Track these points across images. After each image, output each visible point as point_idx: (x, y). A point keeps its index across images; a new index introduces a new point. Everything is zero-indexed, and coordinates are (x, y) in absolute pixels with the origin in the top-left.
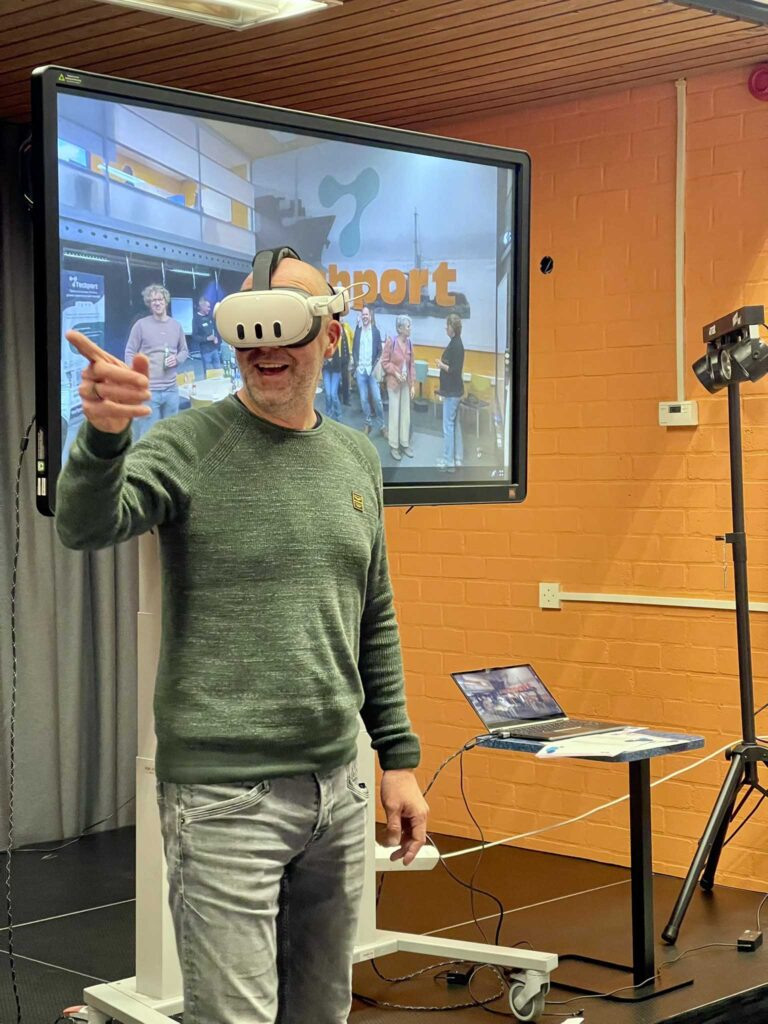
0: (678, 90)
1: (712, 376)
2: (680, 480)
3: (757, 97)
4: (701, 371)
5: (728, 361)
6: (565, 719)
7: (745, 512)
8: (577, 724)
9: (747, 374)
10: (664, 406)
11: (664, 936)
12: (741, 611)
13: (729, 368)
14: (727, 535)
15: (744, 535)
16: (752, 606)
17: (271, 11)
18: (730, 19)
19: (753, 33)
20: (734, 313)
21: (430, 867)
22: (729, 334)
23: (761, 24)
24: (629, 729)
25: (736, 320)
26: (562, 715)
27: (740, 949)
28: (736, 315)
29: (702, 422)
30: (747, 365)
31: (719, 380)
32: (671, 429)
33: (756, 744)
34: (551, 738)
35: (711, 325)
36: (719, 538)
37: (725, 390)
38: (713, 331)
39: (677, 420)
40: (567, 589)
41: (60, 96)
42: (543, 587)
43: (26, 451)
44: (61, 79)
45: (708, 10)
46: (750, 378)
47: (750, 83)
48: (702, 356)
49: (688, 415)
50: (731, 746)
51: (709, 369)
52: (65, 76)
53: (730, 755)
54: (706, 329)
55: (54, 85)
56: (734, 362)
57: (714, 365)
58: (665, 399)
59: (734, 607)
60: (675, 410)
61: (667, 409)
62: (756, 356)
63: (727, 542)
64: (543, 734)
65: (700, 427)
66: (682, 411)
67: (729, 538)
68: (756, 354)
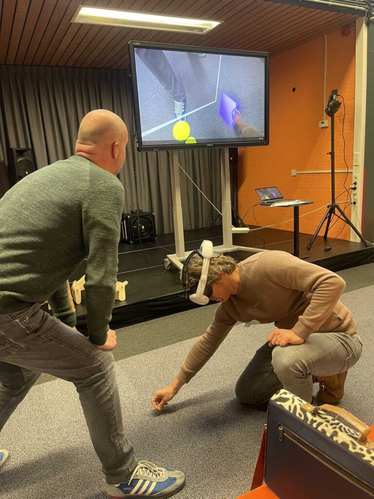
0: (325, 37)
6: (282, 199)
11: (308, 248)
12: (333, 173)
15: (334, 152)
16: (335, 171)
21: (248, 232)
27: (325, 251)
29: (330, 125)
32: (322, 128)
33: (335, 204)
34: (276, 203)
36: (328, 154)
39: (323, 125)
40: (298, 171)
42: (293, 171)
44: (134, 44)
47: (342, 33)
50: (329, 204)
53: (328, 207)
58: (320, 120)
59: (331, 172)
60: (323, 123)
61: (321, 123)
64: (274, 202)
65: (327, 127)
66: (325, 123)
67: (330, 153)
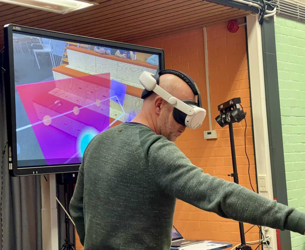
0: (204, 30)
1: (223, 121)
2: (212, 157)
3: (230, 32)
4: (218, 120)
5: (229, 116)
6: (183, 239)
7: (237, 166)
8: (188, 241)
9: (236, 120)
10: (205, 132)
13: (229, 118)
14: (232, 174)
15: (237, 174)
17: (74, 7)
18: (223, 6)
19: (230, 10)
20: (230, 100)
22: (228, 107)
23: (233, 7)
24: (206, 242)
25: (231, 103)
26: (182, 238)
28: (231, 101)
29: (218, 137)
30: (236, 117)
31: (226, 123)
32: (208, 140)
33: (246, 245)
34: (181, 246)
35: (221, 105)
36: (229, 175)
37: (228, 126)
38: (222, 107)
39: (210, 136)
41: (14, 34)
43: (5, 154)
44: (14, 28)
45: (216, 3)
46: (237, 121)
47: (228, 27)
48: (218, 115)
49: (214, 135)
51: (221, 119)
52: (15, 27)
53: (237, 249)
54: (219, 107)
55: (12, 30)
56: (231, 117)
57: (223, 118)
58: (206, 130)
60: (209, 133)
61: (207, 133)
62: (239, 114)
63: (232, 176)
64: (178, 245)
65: (218, 139)
66: (212, 134)
68: (239, 113)
